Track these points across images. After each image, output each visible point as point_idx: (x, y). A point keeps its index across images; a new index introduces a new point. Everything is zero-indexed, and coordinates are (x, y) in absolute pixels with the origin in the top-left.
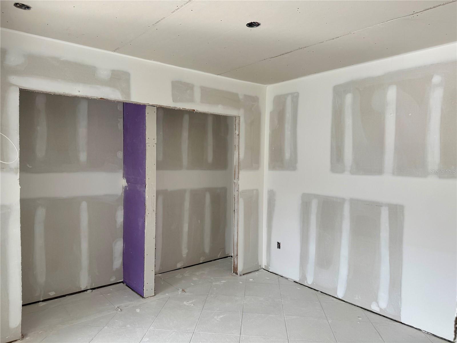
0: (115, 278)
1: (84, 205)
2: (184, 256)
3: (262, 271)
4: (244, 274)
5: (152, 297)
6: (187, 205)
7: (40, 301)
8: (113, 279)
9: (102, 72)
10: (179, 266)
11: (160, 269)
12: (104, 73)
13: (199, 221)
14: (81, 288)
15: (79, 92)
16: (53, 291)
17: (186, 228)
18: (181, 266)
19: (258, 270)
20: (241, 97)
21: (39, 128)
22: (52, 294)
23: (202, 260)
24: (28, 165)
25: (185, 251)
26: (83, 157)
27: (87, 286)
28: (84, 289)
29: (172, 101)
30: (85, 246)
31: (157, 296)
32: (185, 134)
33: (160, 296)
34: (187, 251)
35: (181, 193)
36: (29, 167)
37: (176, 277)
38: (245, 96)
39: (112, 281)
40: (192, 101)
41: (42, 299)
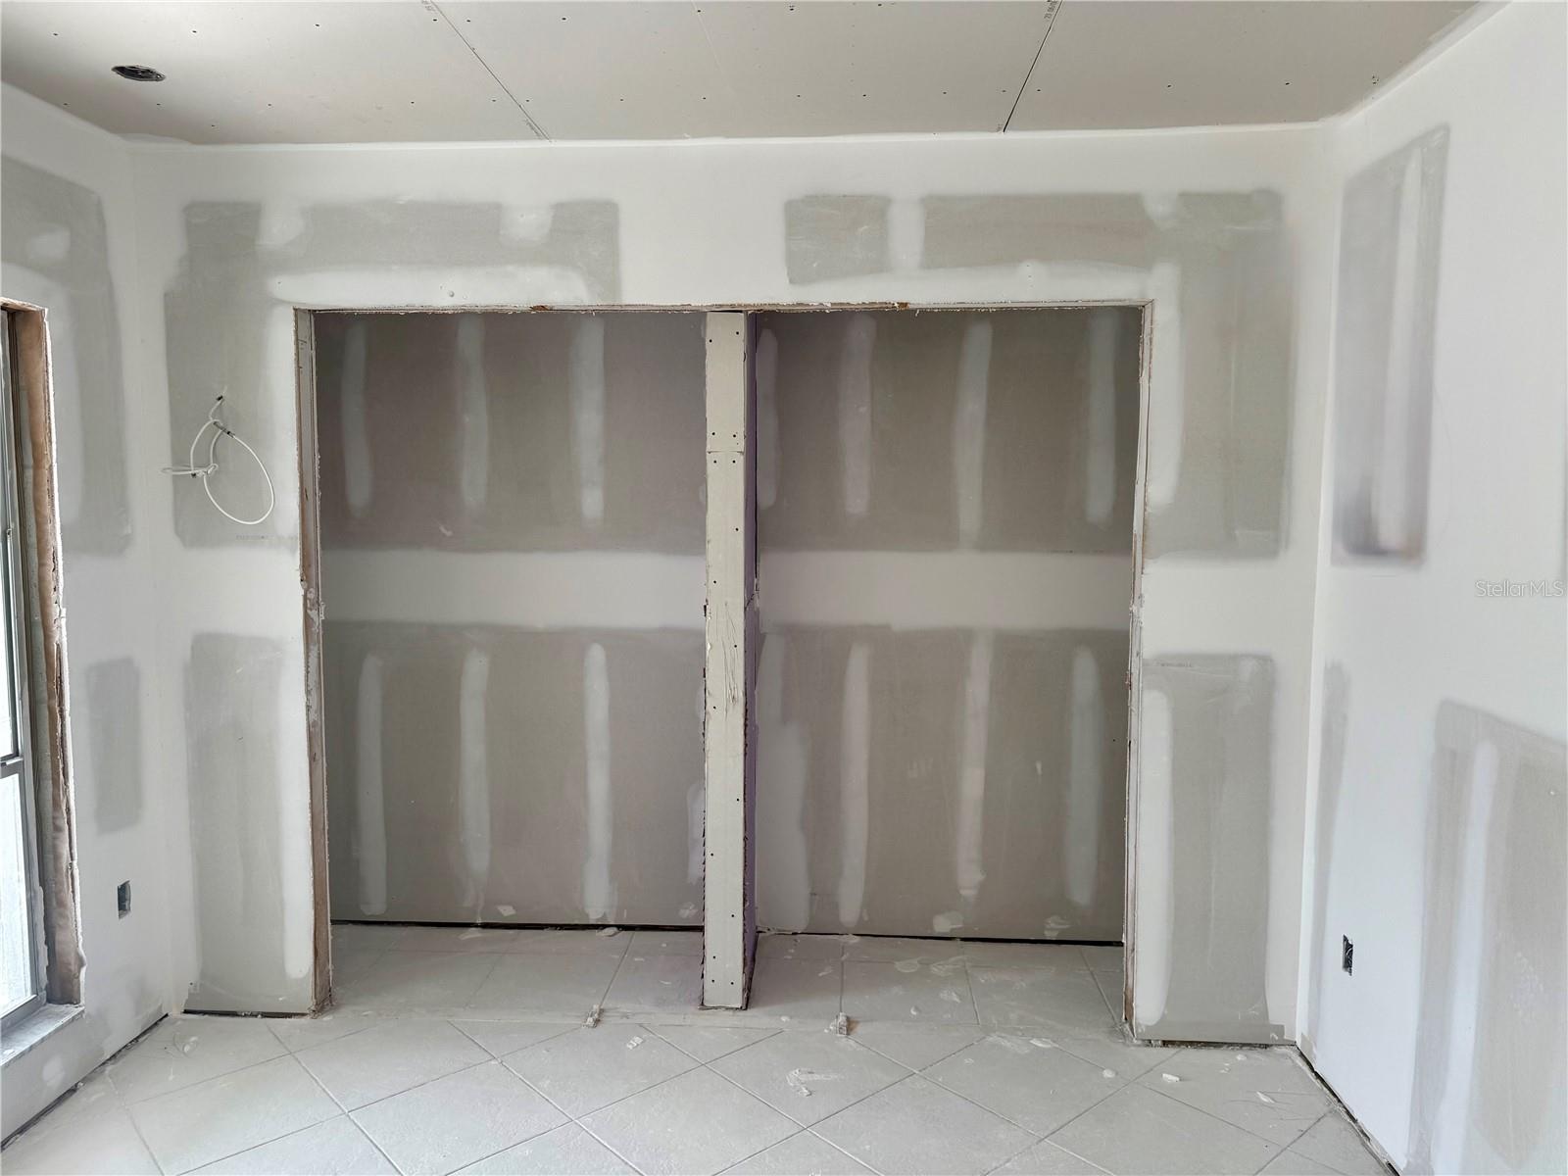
0: (694, 911)
1: (597, 655)
2: (969, 892)
3: (1283, 1055)
4: (1165, 1043)
5: (731, 1013)
6: (978, 690)
7: (475, 925)
8: (687, 912)
9: (522, 216)
10: (942, 925)
11: (861, 917)
12: (528, 222)
13: (1039, 766)
14: (587, 915)
15: (452, 296)
16: (509, 904)
17: (972, 783)
18: (952, 930)
19: (1266, 1046)
20: (1158, 208)
21: (467, 419)
22: (507, 913)
23: (1052, 929)
24: (443, 530)
25: (969, 877)
26: (592, 502)
27: (605, 914)
28: (598, 920)
29: (788, 281)
30: (598, 784)
31: (749, 1012)
32: (972, 407)
33: (757, 1017)
34: (979, 877)
35: (951, 644)
36: (444, 535)
37: (898, 965)
38: (1188, 199)
39: (685, 916)
40: (879, 265)
41: (479, 921)
